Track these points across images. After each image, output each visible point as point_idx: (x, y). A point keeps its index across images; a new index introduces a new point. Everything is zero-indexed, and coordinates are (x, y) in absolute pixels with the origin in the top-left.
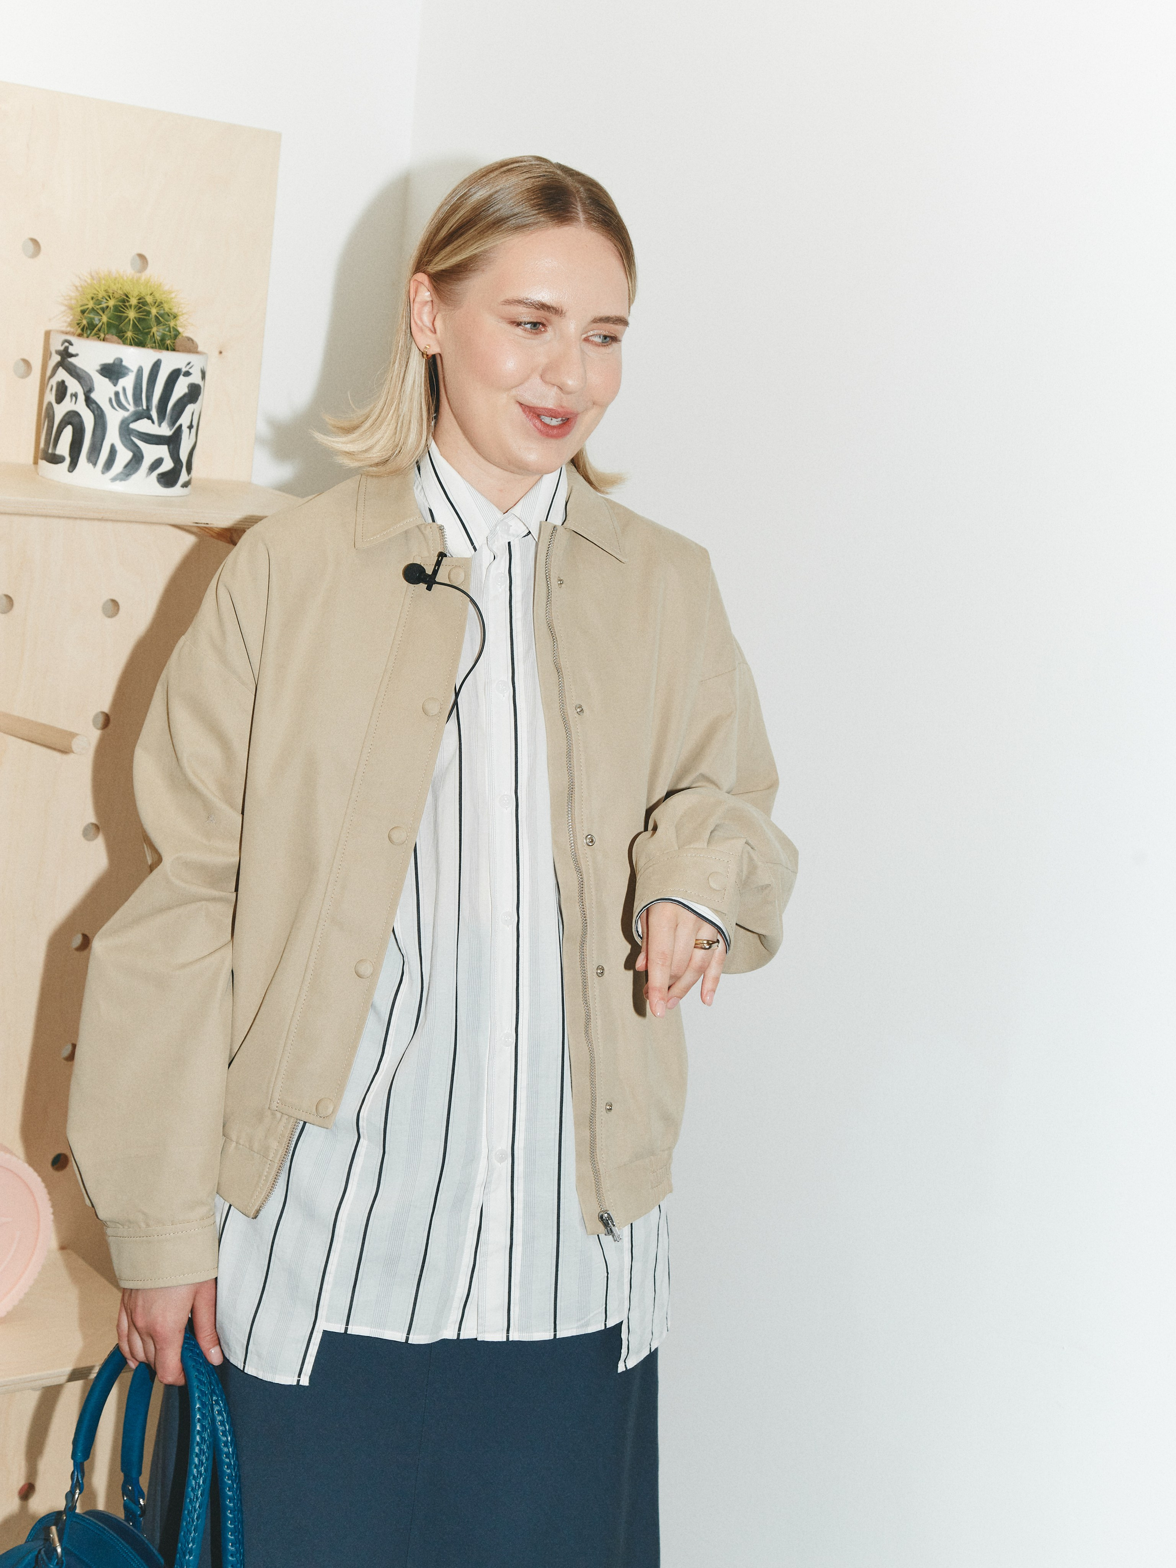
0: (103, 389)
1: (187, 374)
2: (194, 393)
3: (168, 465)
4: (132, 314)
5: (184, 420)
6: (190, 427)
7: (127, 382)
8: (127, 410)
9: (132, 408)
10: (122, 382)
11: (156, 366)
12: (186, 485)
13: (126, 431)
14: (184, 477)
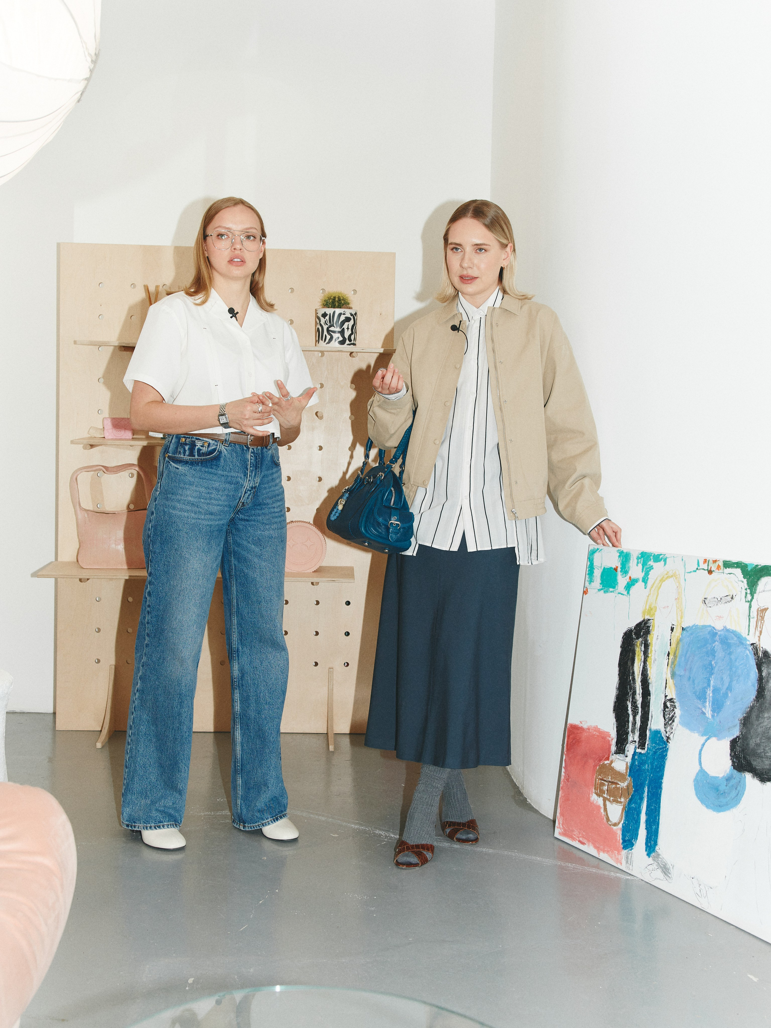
0: (323, 320)
1: (344, 314)
2: (348, 319)
3: (341, 339)
4: (331, 301)
5: (345, 326)
6: (348, 329)
7: (327, 318)
8: (328, 325)
9: (329, 324)
10: (326, 318)
11: (334, 313)
12: (348, 345)
13: (328, 331)
14: (347, 342)
